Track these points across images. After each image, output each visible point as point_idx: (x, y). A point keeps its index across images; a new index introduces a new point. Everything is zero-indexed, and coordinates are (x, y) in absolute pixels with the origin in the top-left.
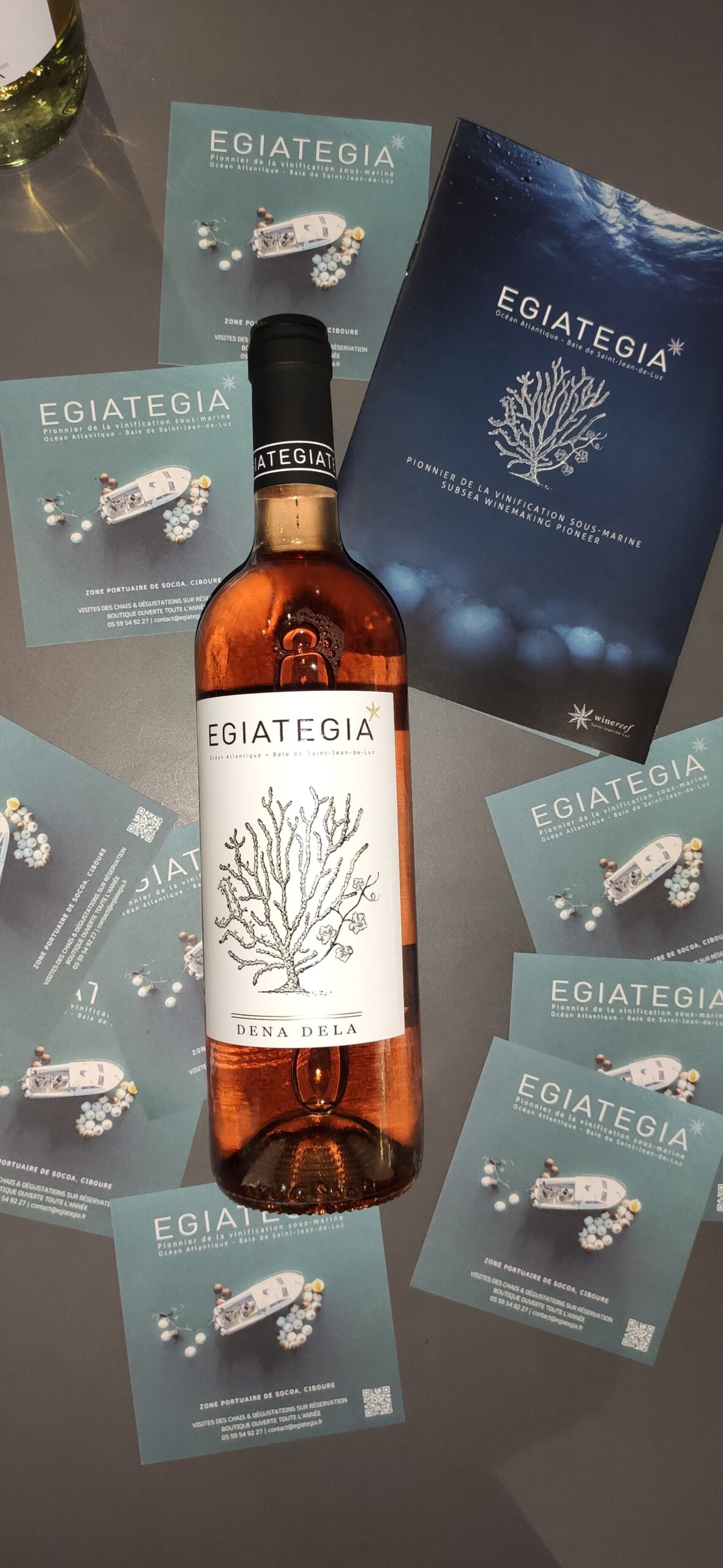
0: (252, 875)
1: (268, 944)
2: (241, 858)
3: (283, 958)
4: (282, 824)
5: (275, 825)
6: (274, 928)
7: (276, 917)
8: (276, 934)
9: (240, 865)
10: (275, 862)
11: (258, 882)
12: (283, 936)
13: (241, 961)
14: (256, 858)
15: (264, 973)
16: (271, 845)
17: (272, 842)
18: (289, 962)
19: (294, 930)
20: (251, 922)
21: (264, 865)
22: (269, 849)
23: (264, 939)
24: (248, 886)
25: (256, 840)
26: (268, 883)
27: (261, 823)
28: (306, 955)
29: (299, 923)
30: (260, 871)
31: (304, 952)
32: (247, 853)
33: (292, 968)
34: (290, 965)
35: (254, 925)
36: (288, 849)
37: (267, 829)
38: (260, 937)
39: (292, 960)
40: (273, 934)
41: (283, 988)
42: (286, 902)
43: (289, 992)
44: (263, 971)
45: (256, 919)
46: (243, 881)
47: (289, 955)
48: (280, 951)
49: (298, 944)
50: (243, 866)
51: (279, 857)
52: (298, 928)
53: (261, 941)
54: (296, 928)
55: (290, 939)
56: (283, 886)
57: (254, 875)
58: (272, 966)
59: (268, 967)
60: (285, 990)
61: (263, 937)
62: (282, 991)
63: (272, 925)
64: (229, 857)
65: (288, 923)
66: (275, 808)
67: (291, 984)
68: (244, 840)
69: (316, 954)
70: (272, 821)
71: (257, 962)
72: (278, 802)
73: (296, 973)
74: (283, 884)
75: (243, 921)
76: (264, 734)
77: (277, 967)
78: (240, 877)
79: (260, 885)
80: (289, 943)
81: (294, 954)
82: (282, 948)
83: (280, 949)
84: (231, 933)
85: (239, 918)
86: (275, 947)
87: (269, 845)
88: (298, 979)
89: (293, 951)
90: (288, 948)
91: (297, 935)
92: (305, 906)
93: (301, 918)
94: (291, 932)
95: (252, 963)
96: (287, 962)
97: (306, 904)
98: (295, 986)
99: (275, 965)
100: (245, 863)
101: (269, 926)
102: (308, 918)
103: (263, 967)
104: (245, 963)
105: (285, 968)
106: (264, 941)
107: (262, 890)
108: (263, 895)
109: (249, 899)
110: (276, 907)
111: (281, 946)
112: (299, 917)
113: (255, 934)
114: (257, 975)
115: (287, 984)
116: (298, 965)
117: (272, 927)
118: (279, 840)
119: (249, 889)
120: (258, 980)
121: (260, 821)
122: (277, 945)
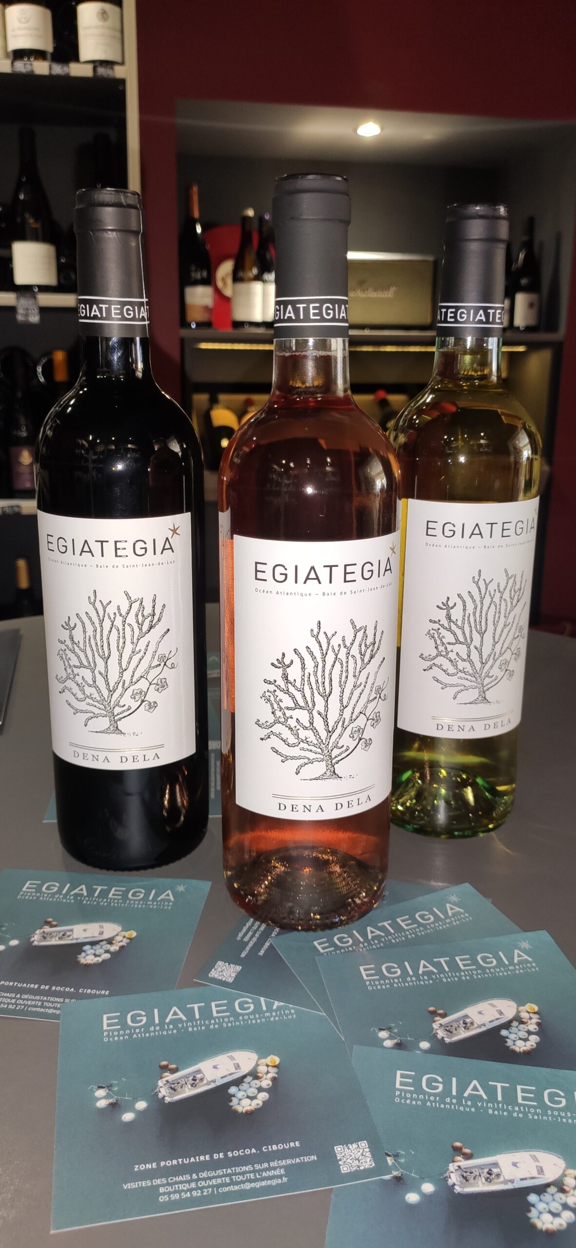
0: (298, 691)
1: (311, 744)
2: (288, 676)
3: (323, 754)
4: (328, 650)
5: (322, 652)
6: (317, 731)
7: (319, 723)
8: (318, 736)
9: (287, 682)
10: (320, 681)
11: (304, 696)
12: (323, 738)
13: (285, 756)
14: (303, 677)
15: (306, 765)
16: (317, 667)
17: (318, 665)
18: (328, 756)
19: (333, 732)
20: (295, 727)
21: (310, 683)
22: (316, 671)
23: (307, 740)
24: (294, 699)
25: (304, 663)
26: (313, 697)
27: (309, 650)
28: (341, 750)
29: (337, 727)
30: (307, 688)
31: (339, 748)
32: (294, 673)
33: (330, 761)
34: (328, 759)
35: (298, 729)
36: (331, 670)
37: (314, 654)
38: (304, 739)
39: (330, 755)
40: (316, 736)
41: (322, 776)
42: (327, 711)
43: (327, 779)
44: (305, 764)
45: (301, 725)
46: (289, 695)
47: (328, 751)
48: (321, 749)
49: (336, 742)
50: (289, 683)
51: (324, 677)
52: (336, 730)
53: (305, 741)
54: (334, 730)
55: (330, 739)
56: (326, 699)
57: (300, 691)
58: (314, 760)
59: (310, 761)
60: (324, 777)
61: (306, 738)
62: (321, 779)
63: (315, 729)
64: (277, 674)
65: (328, 727)
66: (322, 637)
67: (328, 773)
68: (292, 662)
69: (348, 748)
70: (319, 648)
71: (300, 757)
72: (325, 633)
73: (333, 764)
74: (326, 697)
75: (289, 726)
76: (315, 577)
77: (318, 761)
78: (287, 692)
79: (305, 699)
80: (329, 742)
81: (332, 751)
82: (323, 746)
83: (321, 747)
84: (275, 734)
85: (285, 723)
86: (317, 746)
87: (315, 668)
88: (334, 768)
89: (331, 748)
90: (327, 746)
91: (335, 736)
92: (342, 714)
93: (338, 723)
94: (331, 734)
95: (296, 758)
96: (326, 756)
97: (343, 712)
98: (332, 774)
99: (317, 760)
100: (292, 681)
101: (312, 730)
102: (344, 722)
103: (306, 761)
104: (288, 758)
105: (324, 761)
106: (308, 742)
107: (307, 702)
108: (308, 706)
109: (294, 709)
110: (319, 716)
111: (322, 745)
112: (337, 722)
113: (299, 736)
114: (300, 767)
115: (325, 773)
116: (335, 758)
117: (315, 731)
118: (324, 663)
119: (295, 701)
120: (300, 771)
121: (309, 648)
122: (319, 744)
